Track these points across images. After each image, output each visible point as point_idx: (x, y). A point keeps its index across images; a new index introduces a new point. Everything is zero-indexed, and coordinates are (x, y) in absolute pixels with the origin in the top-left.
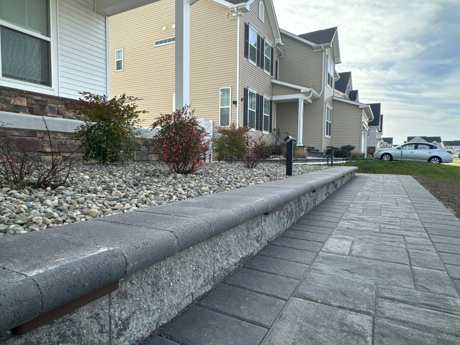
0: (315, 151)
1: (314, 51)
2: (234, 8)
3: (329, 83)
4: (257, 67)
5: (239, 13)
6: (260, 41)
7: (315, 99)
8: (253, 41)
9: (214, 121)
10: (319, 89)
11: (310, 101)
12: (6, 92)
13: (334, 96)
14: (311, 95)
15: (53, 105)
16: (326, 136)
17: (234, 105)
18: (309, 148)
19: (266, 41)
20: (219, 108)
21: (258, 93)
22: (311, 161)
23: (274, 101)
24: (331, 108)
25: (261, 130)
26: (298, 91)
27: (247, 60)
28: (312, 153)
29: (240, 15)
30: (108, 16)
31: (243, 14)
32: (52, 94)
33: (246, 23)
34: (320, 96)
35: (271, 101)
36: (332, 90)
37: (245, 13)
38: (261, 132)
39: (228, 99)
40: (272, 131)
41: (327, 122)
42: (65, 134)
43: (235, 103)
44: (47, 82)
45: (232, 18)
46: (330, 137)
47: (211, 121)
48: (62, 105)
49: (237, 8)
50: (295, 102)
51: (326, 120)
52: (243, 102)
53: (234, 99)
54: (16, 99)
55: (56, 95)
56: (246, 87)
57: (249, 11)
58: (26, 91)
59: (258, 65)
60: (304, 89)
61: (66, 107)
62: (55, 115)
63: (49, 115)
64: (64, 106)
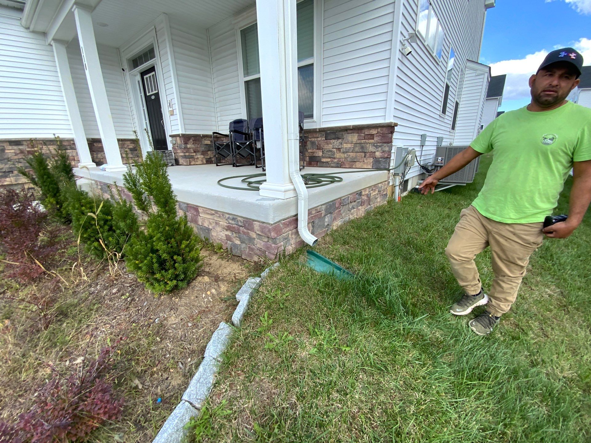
61: (326, 139)
62: (314, 150)
63: (309, 151)
64: (324, 138)
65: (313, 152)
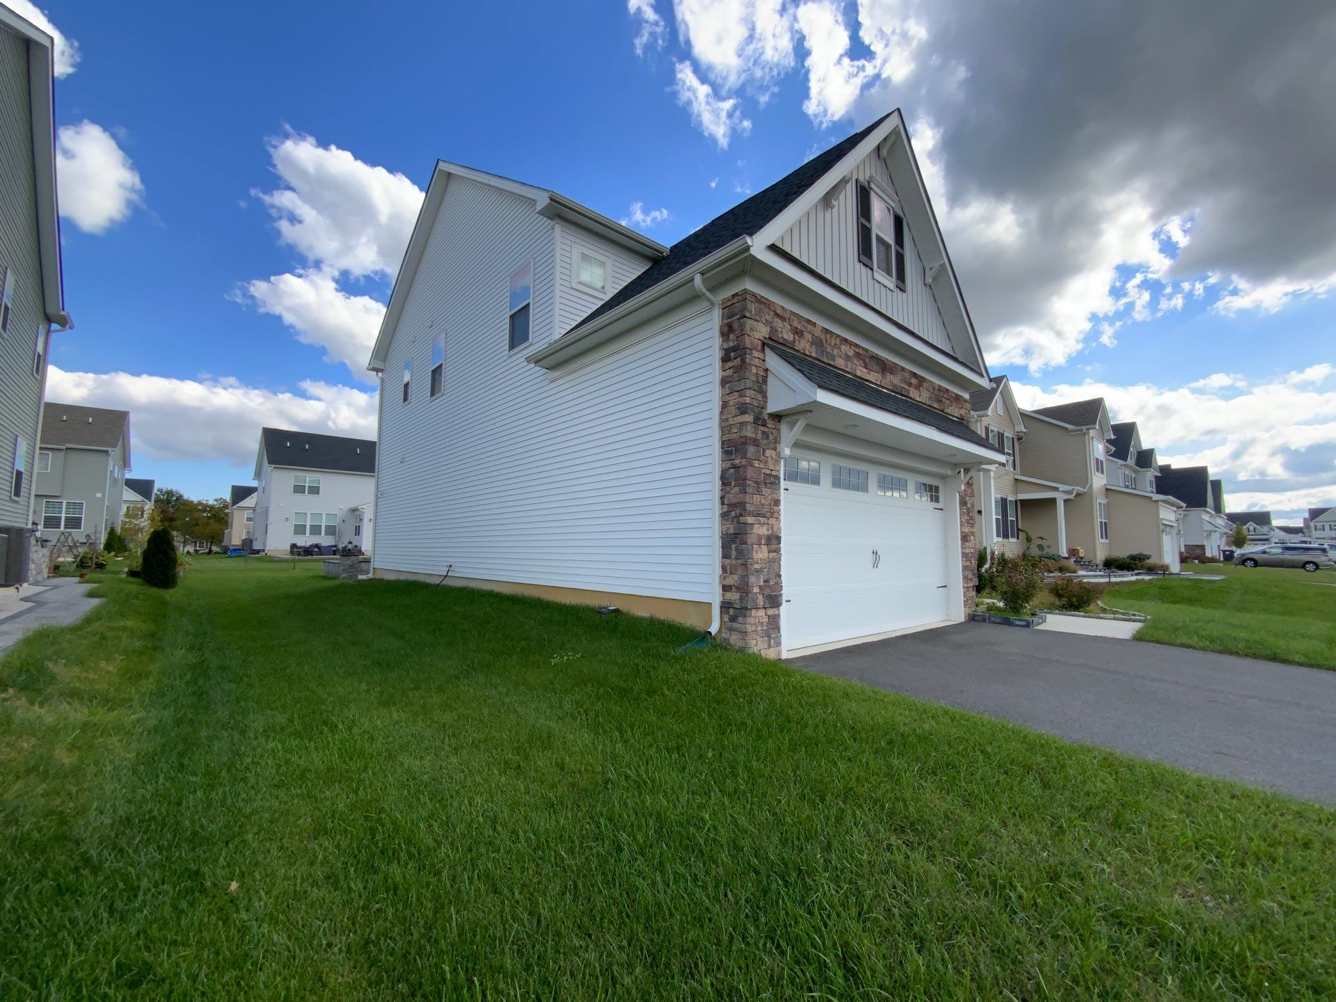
0: (1087, 563)
1: (1072, 434)
3: (1098, 471)
5: (980, 419)
6: (1000, 437)
7: (1079, 494)
10: (1085, 480)
11: (1074, 499)
13: (1108, 483)
14: (1074, 492)
16: (1101, 541)
18: (1077, 558)
19: (1006, 433)
21: (1002, 496)
23: (1019, 501)
24: (1104, 501)
25: (1008, 537)
26: (1056, 489)
28: (1084, 565)
34: (1085, 490)
35: (1016, 501)
36: (1103, 477)
38: (1008, 540)
40: (1020, 537)
41: (1101, 522)
46: (1107, 541)
50: (1052, 501)
51: (1099, 519)
57: (990, 416)
60: (1062, 487)
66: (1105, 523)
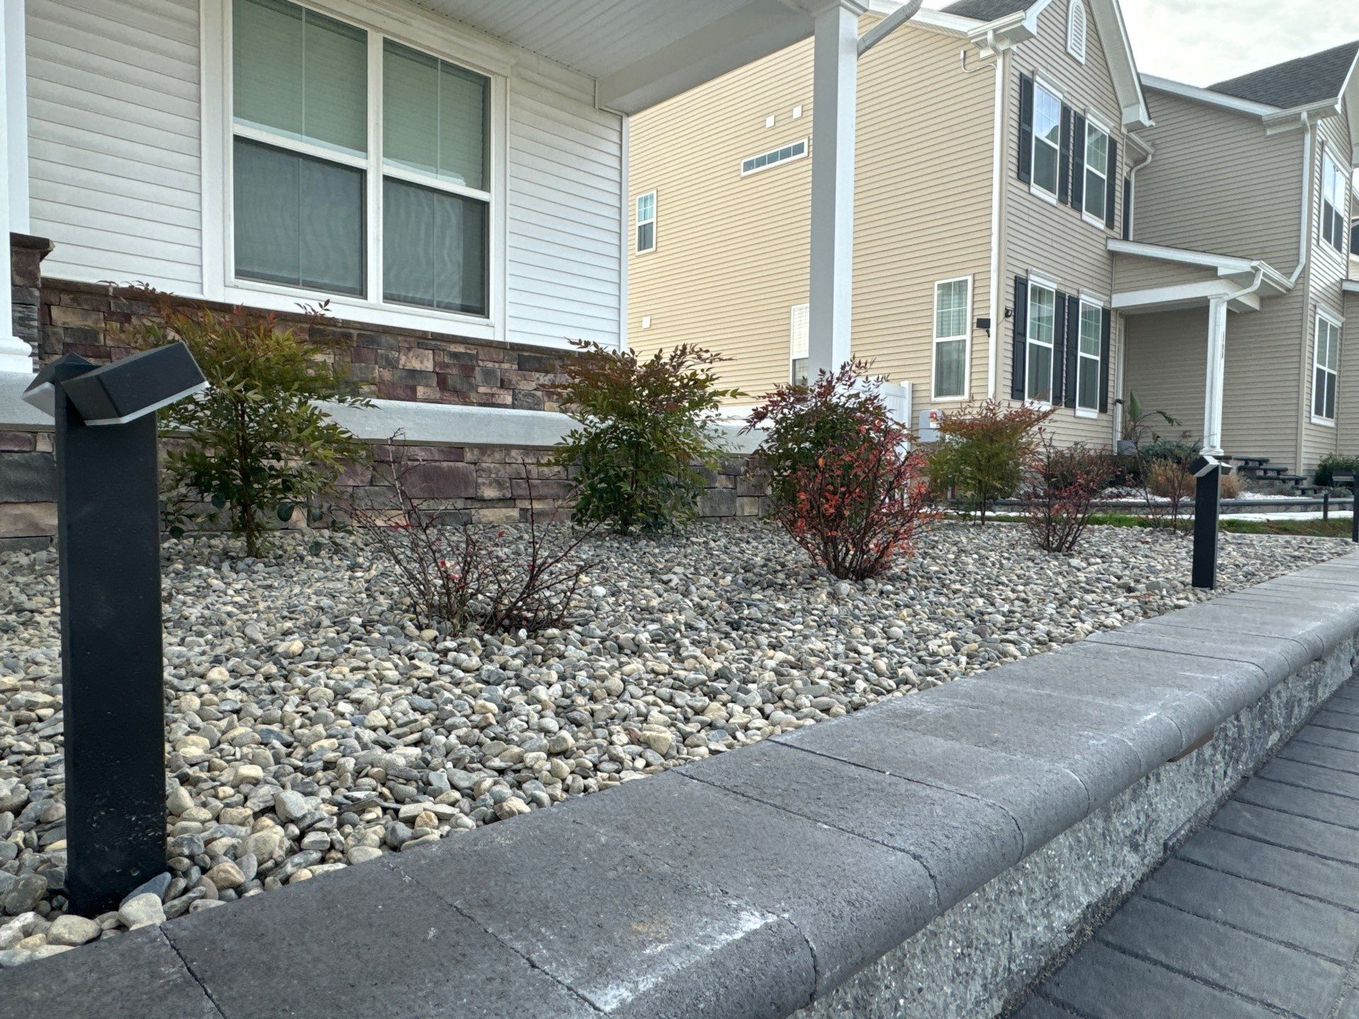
0: (1270, 474)
1: (1269, 132)
2: (986, 33)
3: (1327, 237)
4: (1061, 206)
5: (1002, 47)
6: (1072, 124)
7: (1270, 296)
8: (1044, 125)
9: (915, 381)
10: (1289, 258)
11: (1254, 304)
12: (391, 340)
13: (1347, 280)
14: (1257, 283)
15: (490, 365)
16: (1316, 420)
17: (982, 332)
18: (1247, 461)
19: (1090, 119)
20: (931, 343)
21: (1063, 289)
22: (1256, 508)
23: (1116, 310)
24: (1334, 321)
25: (1071, 404)
26: (1209, 273)
27: (1025, 187)
28: (1260, 478)
29: (1005, 53)
30: (628, 115)
31: (1014, 48)
32: (491, 338)
33: (1025, 72)
34: (1290, 282)
35: (1107, 313)
36: (1339, 260)
37: (1020, 45)
38: (1069, 412)
39: (961, 314)
40: (1110, 407)
41: (1320, 372)
42: (527, 449)
43: (984, 324)
44: (479, 307)
45: (978, 65)
46: (1330, 423)
47: (905, 384)
48: (510, 361)
49: (995, 31)
50: (1198, 311)
51: (1315, 363)
52: (1011, 319)
53: (981, 314)
54: (411, 354)
55: (499, 338)
56: (1022, 274)
57: (1033, 36)
58: (433, 334)
59: (1062, 200)
60: (1227, 265)
61: (520, 369)
62: (494, 390)
63: (482, 390)
64: (515, 367)
65: (493, 395)
66: (1331, 377)
